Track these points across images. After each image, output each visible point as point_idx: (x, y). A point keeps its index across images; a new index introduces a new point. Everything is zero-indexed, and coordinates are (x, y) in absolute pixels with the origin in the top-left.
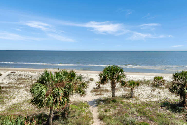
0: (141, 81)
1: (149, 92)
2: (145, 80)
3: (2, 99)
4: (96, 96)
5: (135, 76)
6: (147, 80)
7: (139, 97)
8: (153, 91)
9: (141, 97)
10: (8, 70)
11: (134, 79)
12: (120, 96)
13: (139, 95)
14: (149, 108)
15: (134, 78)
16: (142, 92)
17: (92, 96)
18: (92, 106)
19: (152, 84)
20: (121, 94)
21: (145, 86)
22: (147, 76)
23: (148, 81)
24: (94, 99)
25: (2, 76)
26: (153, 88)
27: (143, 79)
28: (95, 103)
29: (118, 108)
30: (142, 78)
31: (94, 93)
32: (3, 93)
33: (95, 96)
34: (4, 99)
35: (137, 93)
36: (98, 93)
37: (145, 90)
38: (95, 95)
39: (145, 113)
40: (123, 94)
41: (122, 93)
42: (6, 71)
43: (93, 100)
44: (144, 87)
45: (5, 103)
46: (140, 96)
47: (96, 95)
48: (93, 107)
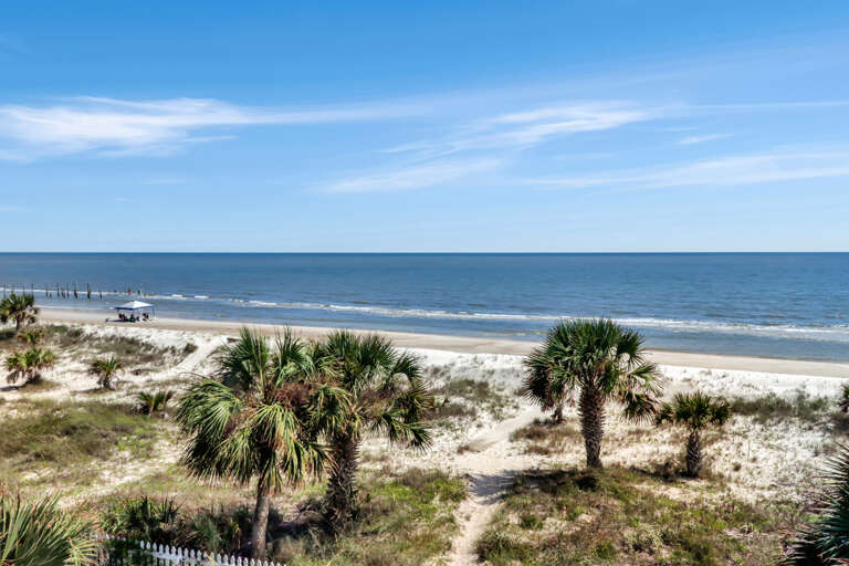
0: (779, 402)
1: (799, 458)
2: (801, 398)
3: (149, 440)
4: (526, 456)
5: (754, 377)
6: (811, 399)
7: (733, 479)
8: (822, 455)
9: (748, 476)
10: (221, 331)
11: (746, 389)
12: (637, 465)
13: (737, 468)
14: (743, 531)
15: (749, 386)
16: (762, 453)
17: (510, 455)
18: (482, 499)
19: (835, 419)
20: (646, 459)
21: (793, 429)
22: (822, 379)
23: (819, 404)
24: (509, 469)
25: (197, 352)
26: (828, 441)
27: (794, 393)
28: (502, 488)
29: (586, 518)
30: (789, 388)
31: (523, 444)
32: (166, 416)
33: (520, 458)
34: (156, 441)
35: (727, 459)
36: (539, 444)
37: (779, 448)
38: (525, 452)
39: (706, 551)
40: (655, 457)
41: (653, 454)
42: (215, 335)
43: (505, 471)
44: (786, 430)
45: (155, 457)
46: (742, 473)
47: (529, 451)
48: (485, 503)
